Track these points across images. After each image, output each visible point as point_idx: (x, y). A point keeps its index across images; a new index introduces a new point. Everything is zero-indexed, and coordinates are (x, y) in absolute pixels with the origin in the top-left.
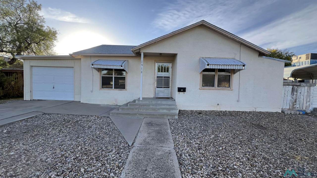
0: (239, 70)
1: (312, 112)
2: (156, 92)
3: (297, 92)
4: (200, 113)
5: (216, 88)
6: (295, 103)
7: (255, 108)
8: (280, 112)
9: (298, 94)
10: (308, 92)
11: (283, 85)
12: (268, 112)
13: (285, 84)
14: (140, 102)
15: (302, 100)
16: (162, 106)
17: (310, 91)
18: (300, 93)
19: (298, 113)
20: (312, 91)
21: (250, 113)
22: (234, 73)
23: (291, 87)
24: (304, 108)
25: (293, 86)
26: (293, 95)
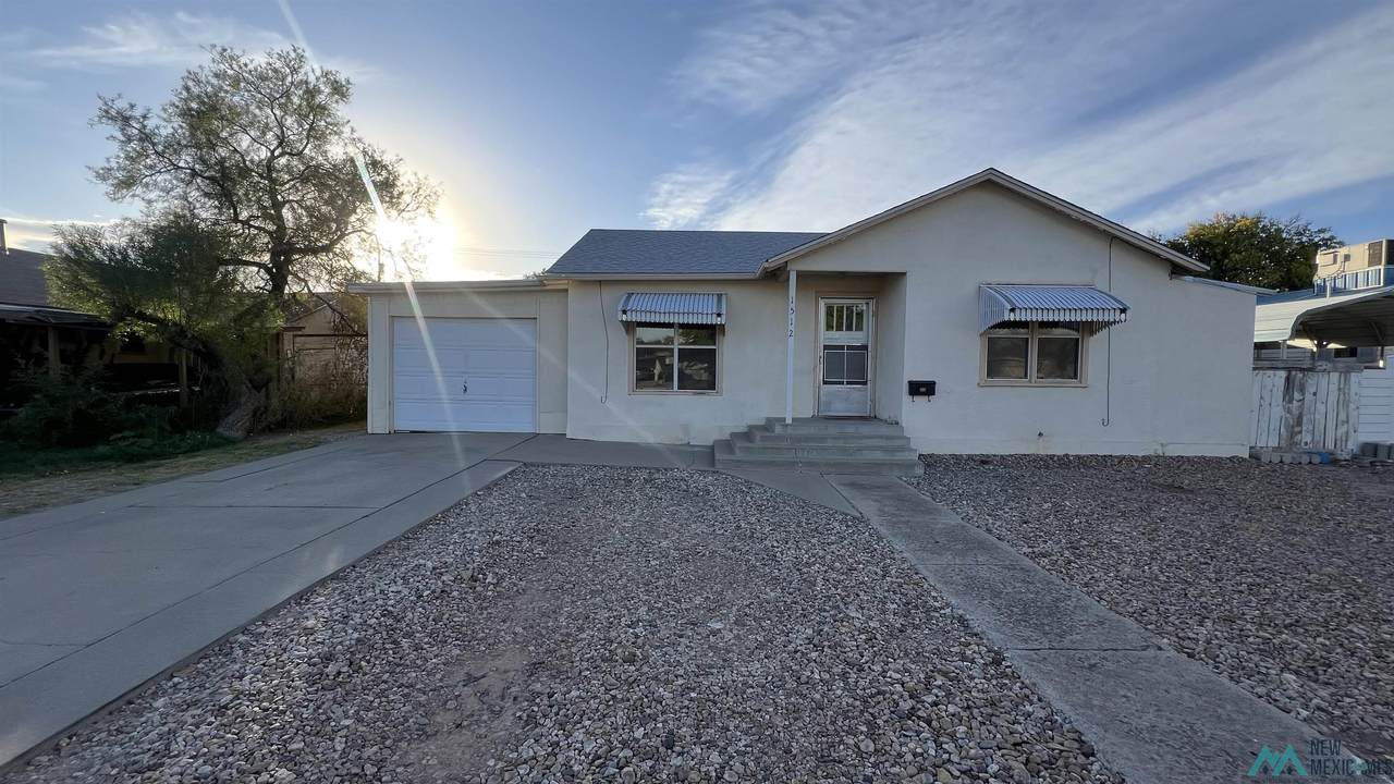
0: (1108, 324)
1: (1355, 457)
2: (823, 398)
3: (1302, 390)
4: (984, 461)
5: (1033, 381)
6: (1297, 429)
7: (1162, 445)
8: (1247, 457)
9: (1309, 397)
10: (1339, 389)
11: (1254, 369)
12: (1204, 458)
13: (1260, 364)
14: (789, 431)
15: (1319, 417)
16: (864, 441)
17: (1349, 389)
18: (1315, 394)
19: (1305, 459)
20: (1354, 388)
21: (1146, 459)
22: (1092, 333)
23: (1283, 374)
24: (1330, 446)
25: (1289, 369)
26: (1290, 401)
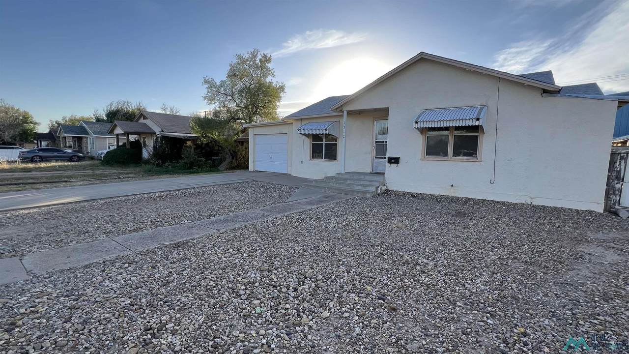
2: (375, 165)
4: (414, 196)
5: (450, 158)
7: (531, 198)
8: (600, 211)
